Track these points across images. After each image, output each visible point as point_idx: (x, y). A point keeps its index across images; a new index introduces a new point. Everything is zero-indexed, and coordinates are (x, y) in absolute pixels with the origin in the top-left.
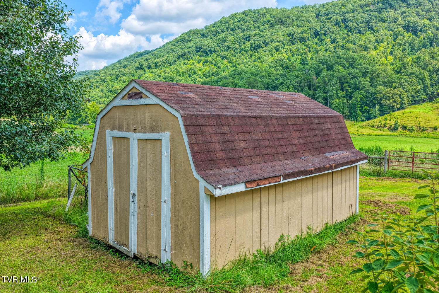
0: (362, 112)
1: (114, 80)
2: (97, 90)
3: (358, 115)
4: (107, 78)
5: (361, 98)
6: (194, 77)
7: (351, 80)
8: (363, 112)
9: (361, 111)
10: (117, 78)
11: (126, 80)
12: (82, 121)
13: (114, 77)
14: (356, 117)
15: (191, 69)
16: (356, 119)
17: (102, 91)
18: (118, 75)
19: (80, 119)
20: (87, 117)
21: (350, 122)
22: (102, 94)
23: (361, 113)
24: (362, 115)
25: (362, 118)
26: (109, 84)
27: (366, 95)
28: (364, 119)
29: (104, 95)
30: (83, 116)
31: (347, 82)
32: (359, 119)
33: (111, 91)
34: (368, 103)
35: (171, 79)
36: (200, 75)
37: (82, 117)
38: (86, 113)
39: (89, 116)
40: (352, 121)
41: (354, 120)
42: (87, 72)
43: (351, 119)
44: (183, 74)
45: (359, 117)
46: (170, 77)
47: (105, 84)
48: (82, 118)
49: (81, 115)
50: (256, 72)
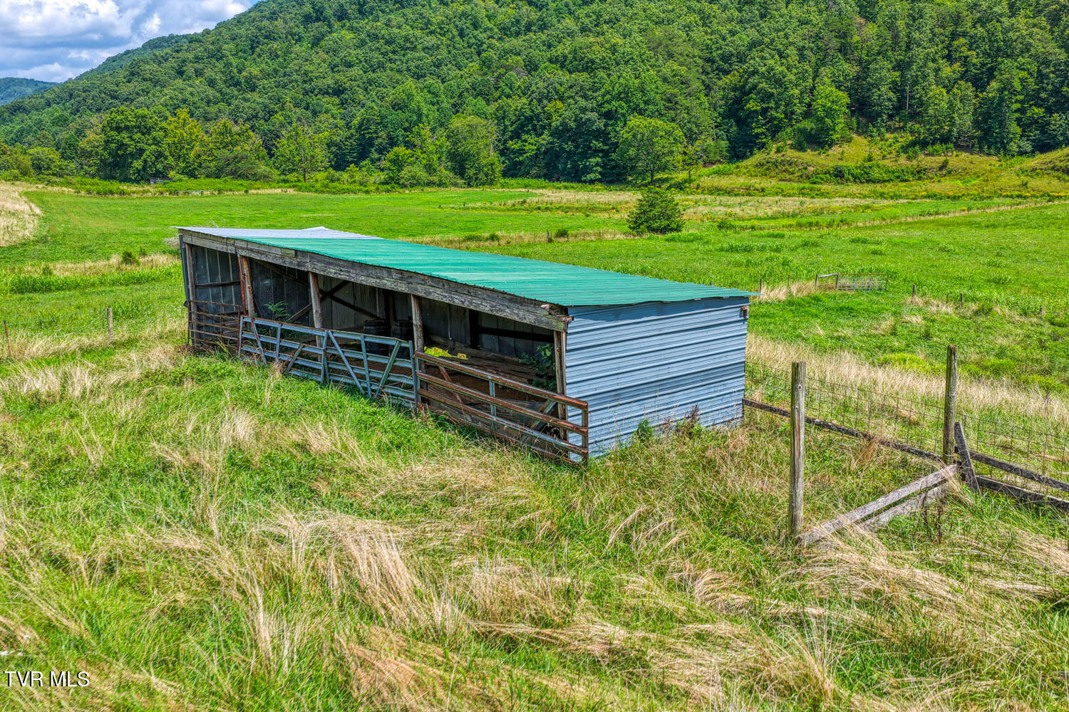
0: (1020, 126)
1: (245, 52)
2: (197, 82)
3: (1011, 136)
4: (225, 46)
5: (1022, 80)
6: (475, 37)
7: (978, 25)
8: (1025, 126)
9: (1018, 120)
10: (253, 48)
11: (279, 53)
12: (144, 168)
13: (245, 44)
14: (1003, 143)
15: (464, 15)
16: (1005, 149)
17: (211, 83)
18: (256, 37)
19: (138, 164)
20: (160, 155)
21: (986, 158)
22: (211, 92)
23: (1019, 130)
24: (1022, 136)
25: (1022, 144)
26: (231, 64)
27: (1039, 71)
28: (1029, 148)
29: (219, 95)
30: (147, 152)
31: (964, 34)
32: (1013, 147)
33: (237, 84)
34: (1043, 95)
35: (408, 45)
36: (491, 30)
37: (144, 156)
38: (156, 142)
39: (167, 153)
40: (989, 155)
41: (998, 150)
42: (173, 41)
43: (989, 148)
44: (441, 28)
45: (1012, 144)
46: (407, 39)
47: (220, 65)
48: (145, 161)
49: (141, 151)
50: (662, 15)
